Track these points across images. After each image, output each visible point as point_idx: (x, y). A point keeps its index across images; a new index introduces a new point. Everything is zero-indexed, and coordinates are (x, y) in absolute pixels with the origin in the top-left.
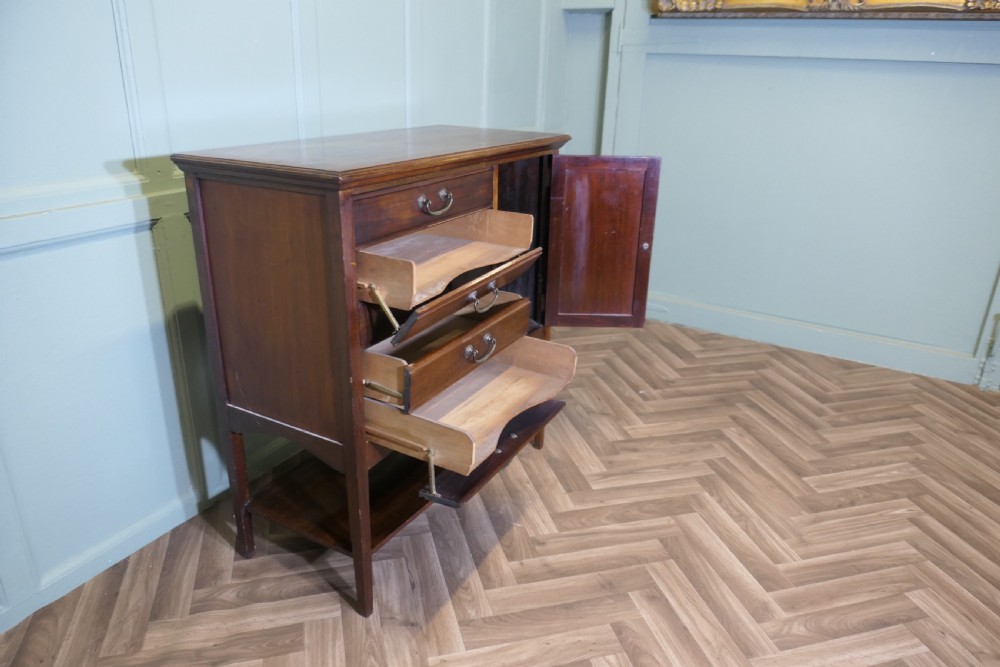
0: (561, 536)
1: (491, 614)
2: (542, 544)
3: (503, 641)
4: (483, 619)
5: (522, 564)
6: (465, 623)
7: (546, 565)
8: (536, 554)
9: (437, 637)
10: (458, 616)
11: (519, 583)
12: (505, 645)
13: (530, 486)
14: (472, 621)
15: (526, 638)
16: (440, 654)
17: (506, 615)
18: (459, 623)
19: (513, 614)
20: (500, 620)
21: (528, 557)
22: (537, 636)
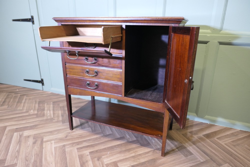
0: (103, 165)
1: (66, 150)
2: (98, 160)
3: (55, 154)
4: (65, 149)
5: (88, 155)
6: (64, 146)
7: (87, 161)
8: (92, 159)
9: (60, 141)
10: (67, 144)
11: (79, 155)
12: (54, 154)
13: (133, 155)
14: (65, 147)
15: (55, 158)
16: (54, 143)
17: (66, 153)
18: (64, 145)
19: (66, 155)
20: (64, 152)
21: (90, 157)
22: (55, 161)
